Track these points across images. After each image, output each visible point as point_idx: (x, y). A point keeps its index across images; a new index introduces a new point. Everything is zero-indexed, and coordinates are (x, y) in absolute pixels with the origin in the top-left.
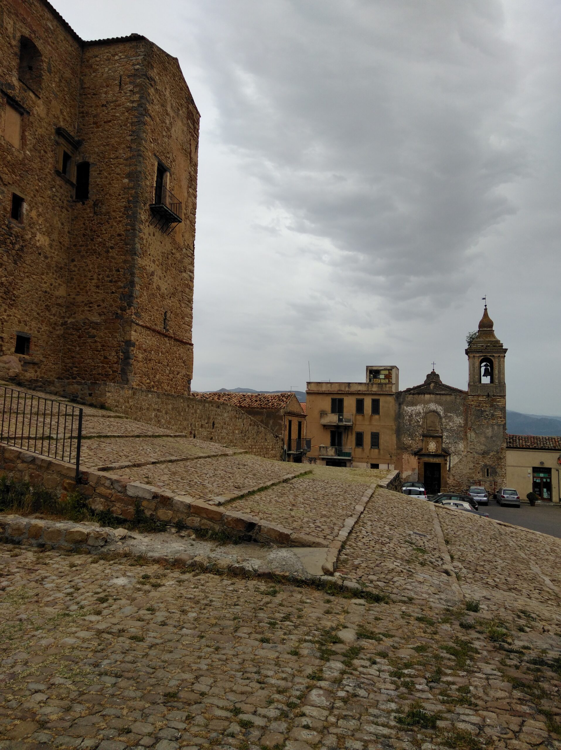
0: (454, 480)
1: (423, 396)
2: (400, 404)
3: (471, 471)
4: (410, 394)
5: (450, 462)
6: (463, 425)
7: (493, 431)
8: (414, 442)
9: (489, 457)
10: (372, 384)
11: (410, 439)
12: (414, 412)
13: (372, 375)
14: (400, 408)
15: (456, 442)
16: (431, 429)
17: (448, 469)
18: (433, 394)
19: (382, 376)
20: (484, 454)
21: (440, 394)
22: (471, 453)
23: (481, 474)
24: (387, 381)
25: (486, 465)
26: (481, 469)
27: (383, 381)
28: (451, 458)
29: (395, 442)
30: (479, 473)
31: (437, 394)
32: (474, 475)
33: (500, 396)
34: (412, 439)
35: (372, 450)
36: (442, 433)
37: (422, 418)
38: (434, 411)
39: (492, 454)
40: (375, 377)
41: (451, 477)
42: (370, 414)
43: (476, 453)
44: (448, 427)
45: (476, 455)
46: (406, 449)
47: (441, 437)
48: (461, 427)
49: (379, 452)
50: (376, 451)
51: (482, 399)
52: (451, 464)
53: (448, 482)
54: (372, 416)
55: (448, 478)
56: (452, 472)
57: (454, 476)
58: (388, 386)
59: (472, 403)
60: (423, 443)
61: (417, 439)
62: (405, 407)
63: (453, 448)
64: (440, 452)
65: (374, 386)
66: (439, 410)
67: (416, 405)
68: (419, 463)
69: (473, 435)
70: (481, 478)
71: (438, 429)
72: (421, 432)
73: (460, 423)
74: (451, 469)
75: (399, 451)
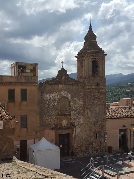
0: (78, 144)
1: (57, 86)
2: (42, 93)
3: (87, 136)
4: (49, 85)
5: (75, 132)
6: (83, 106)
7: (99, 109)
8: (52, 120)
9: (97, 125)
10: (21, 77)
11: (49, 118)
12: (51, 98)
13: (20, 70)
14: (42, 96)
15: (79, 118)
16: (63, 110)
17: (74, 137)
18: (64, 84)
19: (28, 71)
20: (95, 124)
21: (69, 85)
22: (88, 124)
23: (93, 137)
24: (32, 74)
25: (96, 131)
26: (93, 134)
27: (29, 75)
28: (76, 129)
29: (39, 121)
30: (92, 137)
31: (67, 85)
32: (89, 139)
33: (103, 86)
34: (51, 118)
35: (22, 129)
36: (70, 112)
37: (57, 102)
38: (65, 97)
40: (23, 71)
42: (20, 101)
43: (91, 124)
44: (74, 108)
46: (47, 126)
47: (70, 115)
48: (81, 107)
49: (27, 130)
50: (25, 129)
51: (93, 88)
52: (76, 133)
53: (74, 146)
54: (21, 102)
55: (74, 143)
56: (77, 139)
57: (77, 141)
58: (33, 78)
59: (88, 90)
60: (58, 120)
61: (54, 117)
62: (46, 95)
63: (77, 122)
64: (69, 125)
65: (23, 78)
66: (68, 96)
67: (53, 93)
68: (56, 135)
69: (89, 112)
70: (93, 140)
71: (68, 110)
72: (56, 112)
73: (81, 104)
74: (76, 137)
75: (41, 128)
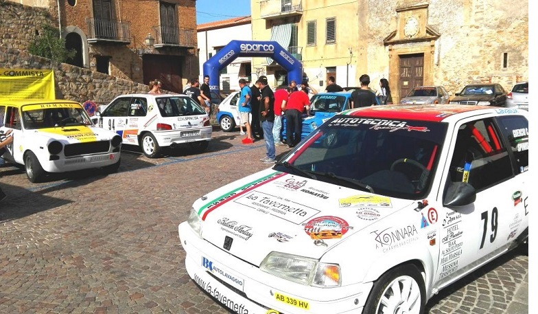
0: (446, 79)
3: (475, 61)
5: (440, 49)
8: (384, 23)
9: (510, 29)
11: (378, 19)
15: (451, 12)
20: (501, 26)
22: (477, 27)
23: (493, 63)
25: (503, 47)
26: (494, 55)
28: (442, 42)
30: (489, 62)
32: (479, 68)
34: (381, 20)
35: (328, 46)
39: (515, 24)
41: (440, 75)
43: (486, 25)
45: (486, 31)
46: (372, 37)
47: (427, 7)
49: (336, 48)
50: (332, 46)
52: (441, 52)
55: (436, 77)
56: (442, 66)
57: (445, 73)
60: (397, 22)
61: (389, 17)
63: (445, 23)
64: (424, 34)
68: (390, 57)
70: (492, 72)
72: (394, 5)
74: (441, 62)
75: (362, 43)
